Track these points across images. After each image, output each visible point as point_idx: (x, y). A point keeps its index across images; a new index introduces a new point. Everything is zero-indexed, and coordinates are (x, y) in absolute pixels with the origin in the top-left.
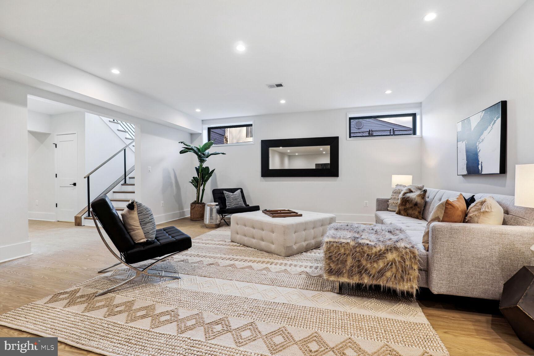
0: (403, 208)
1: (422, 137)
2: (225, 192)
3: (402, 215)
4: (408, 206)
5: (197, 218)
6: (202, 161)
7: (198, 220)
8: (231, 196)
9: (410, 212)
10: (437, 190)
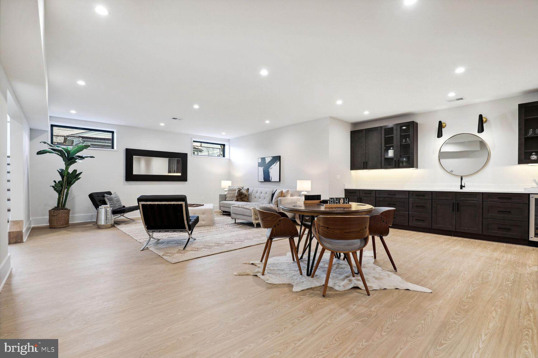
0: (240, 197)
1: (229, 159)
2: (105, 195)
3: (239, 201)
4: (242, 196)
5: (62, 225)
6: (68, 165)
7: (63, 227)
8: (115, 199)
9: (244, 199)
10: (253, 188)
